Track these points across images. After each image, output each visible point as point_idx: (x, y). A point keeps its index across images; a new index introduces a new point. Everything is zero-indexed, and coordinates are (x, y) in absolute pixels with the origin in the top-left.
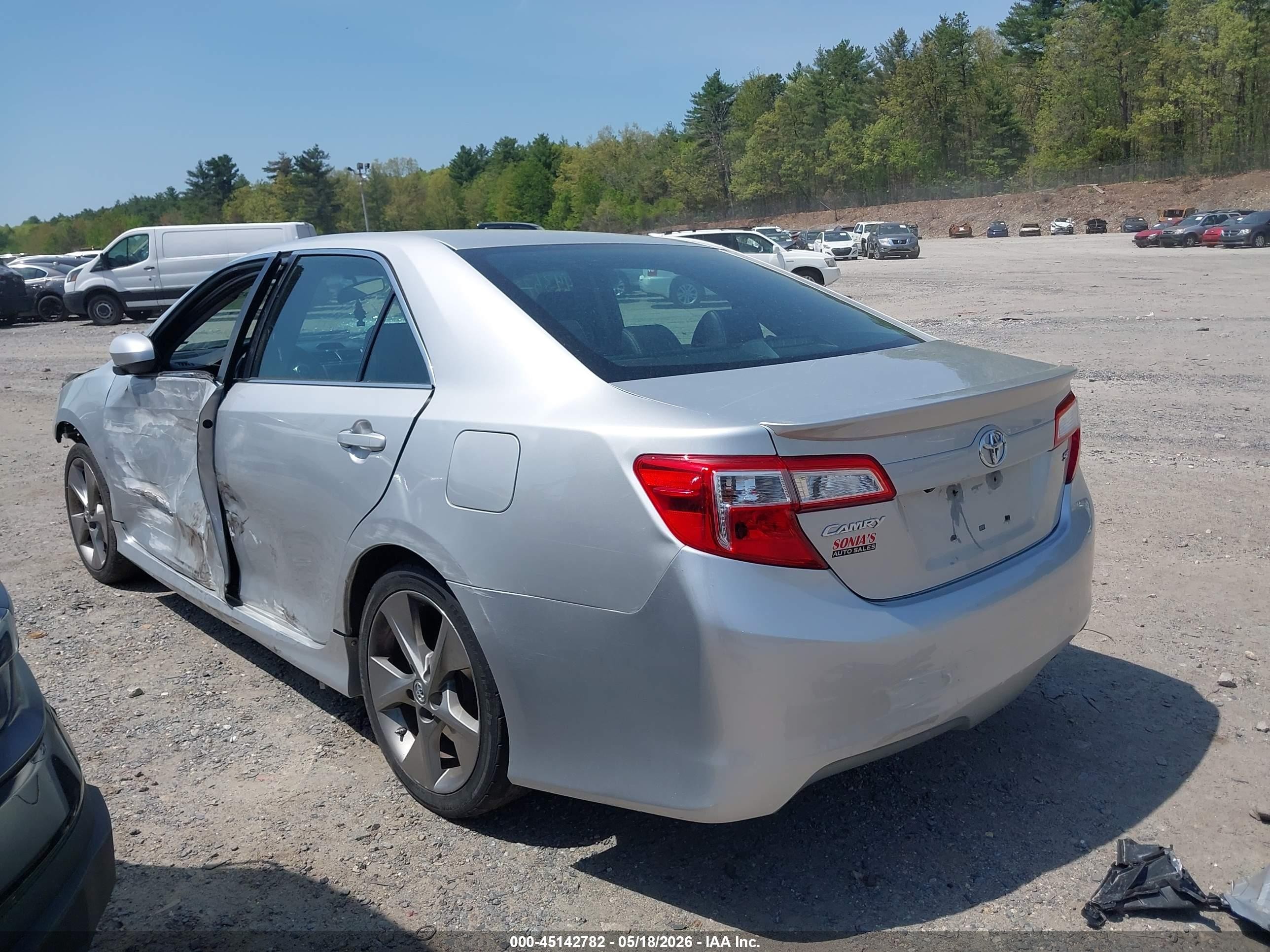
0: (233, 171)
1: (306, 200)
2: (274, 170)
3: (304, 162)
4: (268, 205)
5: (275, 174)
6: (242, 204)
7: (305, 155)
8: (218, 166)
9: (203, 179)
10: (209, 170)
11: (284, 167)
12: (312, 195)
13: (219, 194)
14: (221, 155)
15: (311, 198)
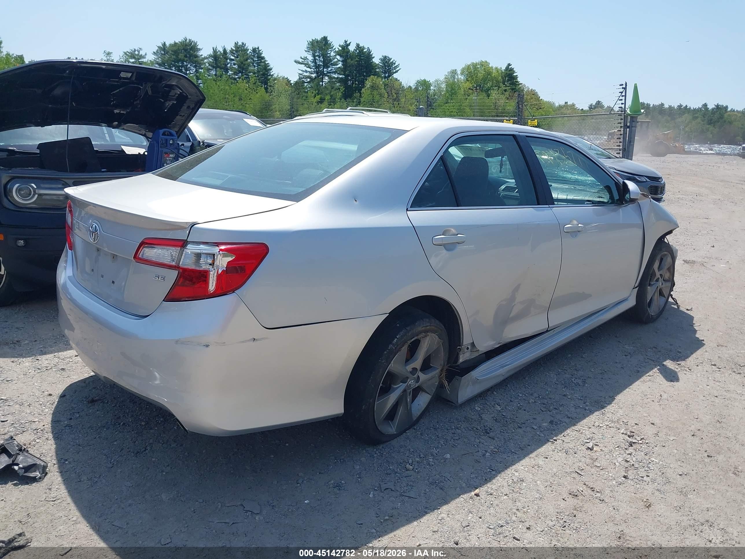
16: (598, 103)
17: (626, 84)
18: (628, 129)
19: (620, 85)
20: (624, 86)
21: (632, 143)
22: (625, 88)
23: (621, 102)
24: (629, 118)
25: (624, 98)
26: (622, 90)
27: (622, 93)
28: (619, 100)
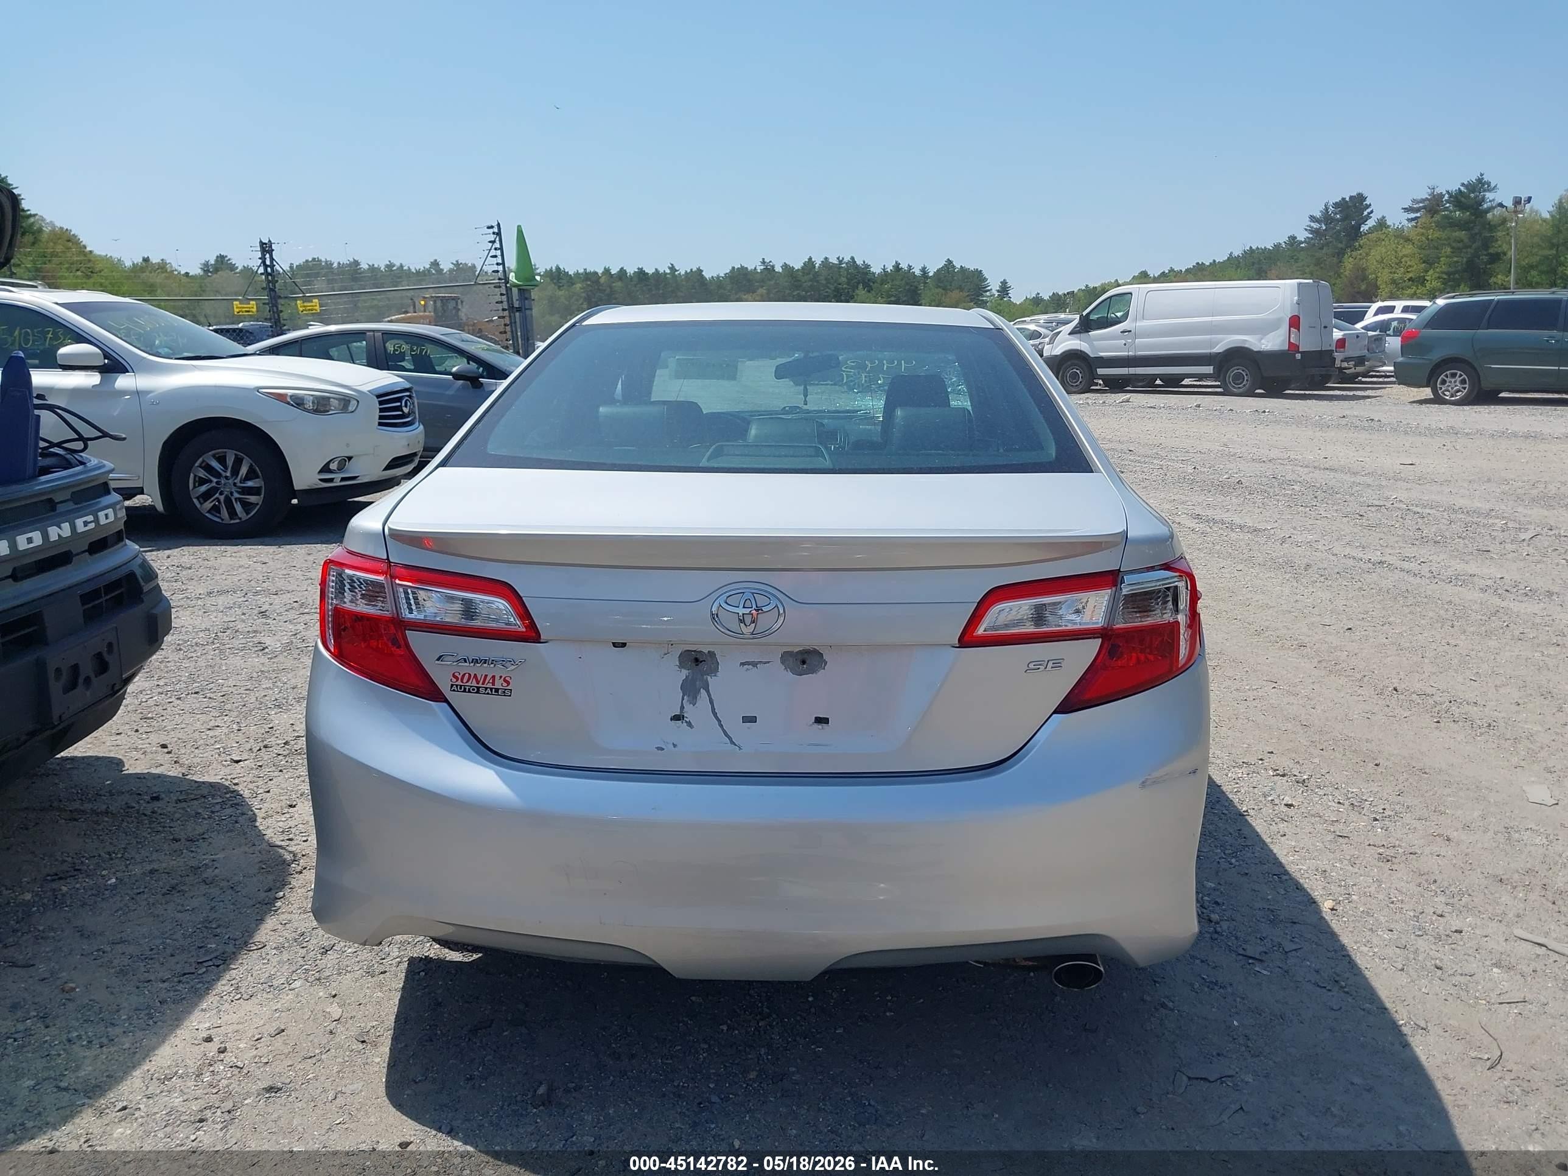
0: (1365, 213)
1: (1452, 248)
2: (1417, 210)
3: (1459, 197)
4: (1401, 254)
5: (1418, 215)
6: (1367, 254)
7: (1462, 189)
8: (1348, 207)
9: (1326, 225)
10: (1336, 214)
11: (1432, 205)
12: (1462, 241)
13: (1341, 243)
14: (1354, 194)
15: (1460, 245)
16: (221, 259)
17: (499, 225)
18: (517, 314)
19: (489, 228)
20: (496, 230)
21: (531, 341)
22: (499, 234)
23: (494, 261)
24: (515, 290)
25: (499, 253)
26: (492, 237)
27: (493, 242)
28: (492, 257)
